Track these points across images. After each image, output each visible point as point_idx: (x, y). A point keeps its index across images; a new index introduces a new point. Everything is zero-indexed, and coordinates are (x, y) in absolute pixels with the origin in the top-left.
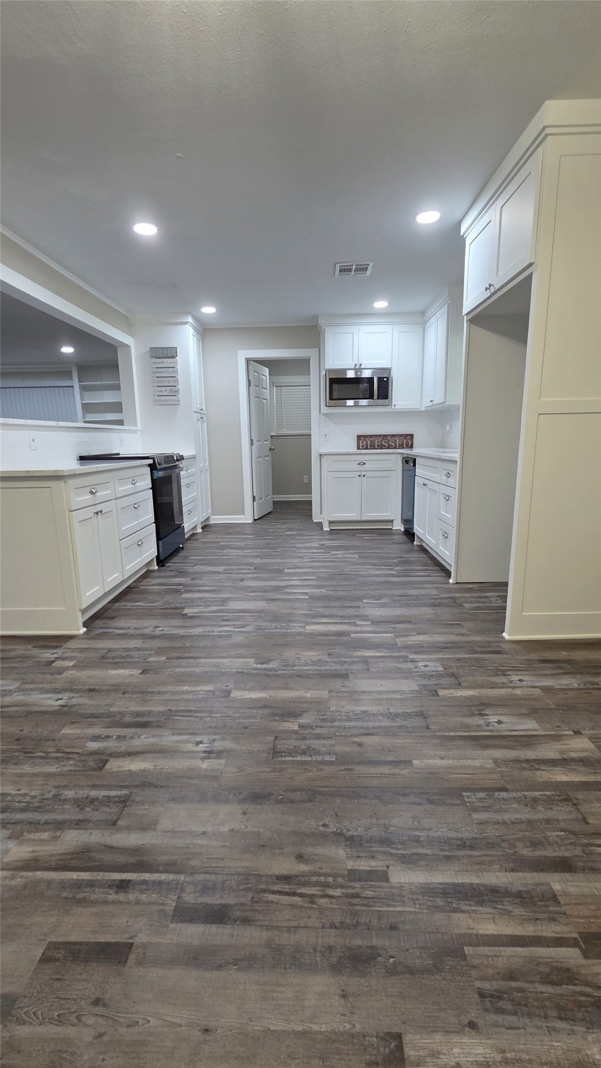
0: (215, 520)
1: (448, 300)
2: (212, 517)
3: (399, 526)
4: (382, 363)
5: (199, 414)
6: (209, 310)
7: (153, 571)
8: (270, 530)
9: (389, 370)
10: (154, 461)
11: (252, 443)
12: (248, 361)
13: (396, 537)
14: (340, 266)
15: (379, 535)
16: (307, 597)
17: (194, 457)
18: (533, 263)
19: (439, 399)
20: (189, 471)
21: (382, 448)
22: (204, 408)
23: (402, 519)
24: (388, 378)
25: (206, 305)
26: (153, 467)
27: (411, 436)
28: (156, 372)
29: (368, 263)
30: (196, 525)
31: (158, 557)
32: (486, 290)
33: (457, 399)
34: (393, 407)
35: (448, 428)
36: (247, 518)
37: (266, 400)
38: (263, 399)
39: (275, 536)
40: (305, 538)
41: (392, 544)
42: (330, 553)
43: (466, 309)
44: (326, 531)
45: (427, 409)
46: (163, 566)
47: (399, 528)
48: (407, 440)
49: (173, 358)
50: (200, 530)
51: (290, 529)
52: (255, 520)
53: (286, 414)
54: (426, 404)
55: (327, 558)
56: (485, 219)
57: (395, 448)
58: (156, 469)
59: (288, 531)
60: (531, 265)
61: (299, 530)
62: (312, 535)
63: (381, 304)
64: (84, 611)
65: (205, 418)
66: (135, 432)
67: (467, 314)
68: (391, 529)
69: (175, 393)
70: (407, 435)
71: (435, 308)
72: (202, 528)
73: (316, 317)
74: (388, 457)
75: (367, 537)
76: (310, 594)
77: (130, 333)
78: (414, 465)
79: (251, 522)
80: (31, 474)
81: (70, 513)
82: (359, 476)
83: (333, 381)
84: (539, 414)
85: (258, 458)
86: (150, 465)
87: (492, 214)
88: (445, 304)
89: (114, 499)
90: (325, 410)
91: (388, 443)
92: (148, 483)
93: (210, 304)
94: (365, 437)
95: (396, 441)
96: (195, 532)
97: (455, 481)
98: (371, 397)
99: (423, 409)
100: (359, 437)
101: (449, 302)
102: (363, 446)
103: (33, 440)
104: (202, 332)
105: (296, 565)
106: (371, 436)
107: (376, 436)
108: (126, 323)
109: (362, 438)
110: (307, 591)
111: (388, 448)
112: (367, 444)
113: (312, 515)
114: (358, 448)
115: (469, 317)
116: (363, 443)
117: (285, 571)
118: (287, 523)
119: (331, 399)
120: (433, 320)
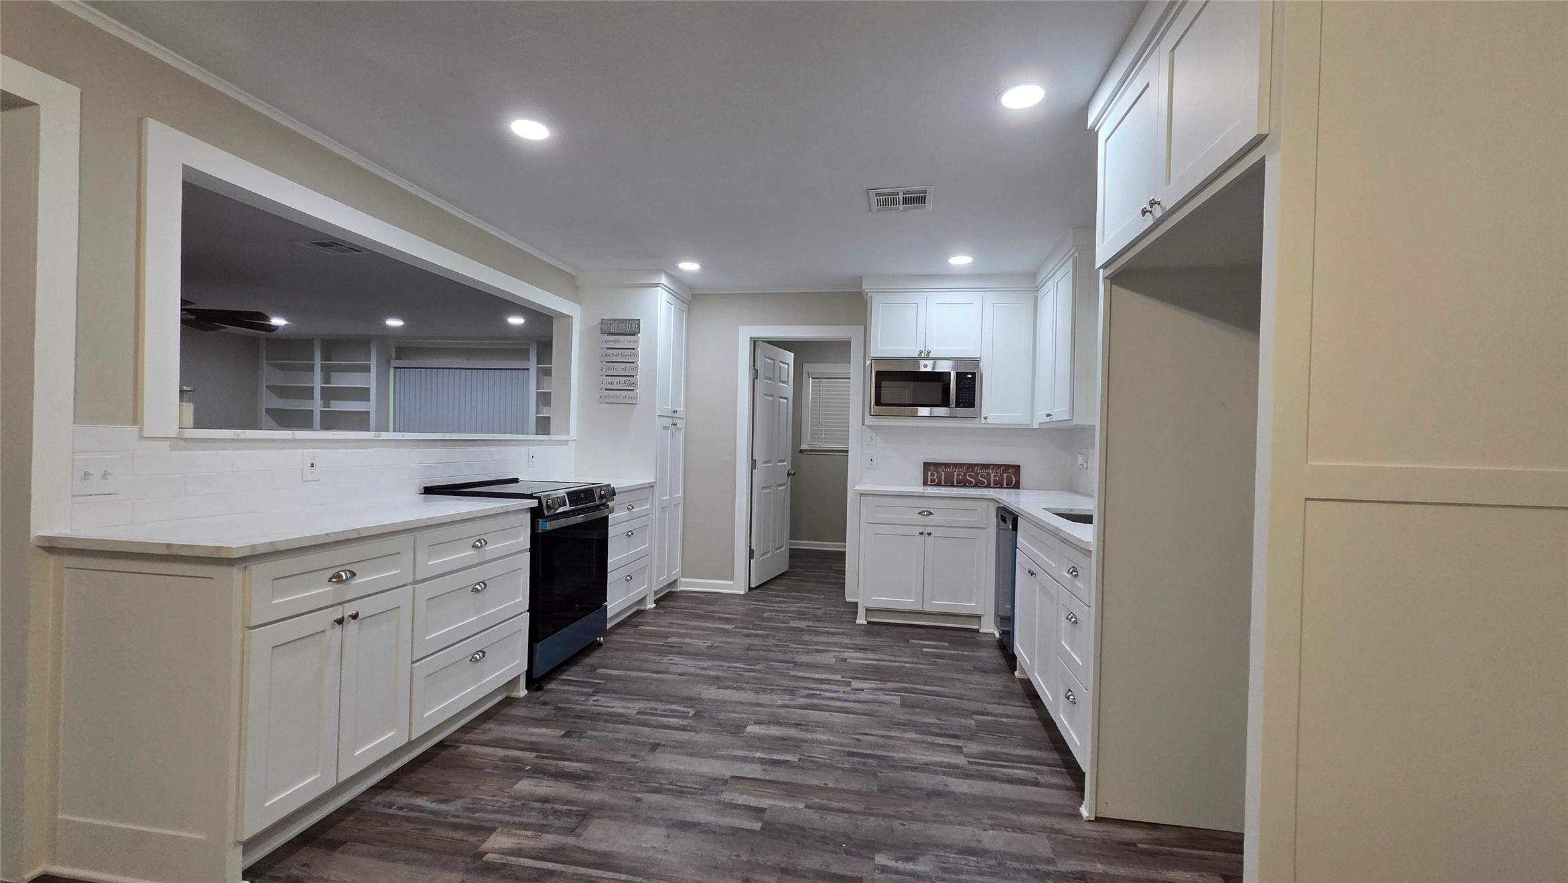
0: (688, 584)
1: (1074, 253)
2: (683, 579)
3: (989, 627)
4: (967, 350)
5: (671, 420)
6: (689, 266)
7: (517, 700)
8: (766, 614)
9: (976, 361)
10: (540, 502)
11: (753, 465)
12: (755, 342)
13: (982, 654)
14: (877, 195)
15: (954, 644)
16: (757, 826)
17: (651, 486)
18: (1268, 135)
19: (1061, 413)
20: (633, 510)
21: (965, 486)
22: (681, 409)
23: (997, 615)
24: (974, 374)
25: (684, 261)
26: (536, 513)
27: (1017, 468)
28: (606, 355)
29: (923, 188)
30: (645, 597)
31: (529, 673)
32: (1143, 215)
33: (1093, 417)
34: (983, 421)
35: (1080, 458)
36: (737, 586)
37: (787, 398)
38: (780, 397)
39: (772, 628)
40: (817, 639)
41: (970, 672)
42: (849, 684)
43: (1101, 257)
44: (861, 625)
45: (1042, 426)
46: (540, 689)
47: (991, 631)
48: (1009, 476)
49: (634, 335)
50: (651, 605)
51: (801, 615)
52: (750, 589)
53: (825, 418)
54: (1039, 419)
55: (838, 699)
56: (1137, 85)
57: (988, 486)
58: (543, 517)
59: (795, 619)
60: (1259, 140)
61: (817, 618)
62: (832, 634)
63: (960, 260)
64: (249, 845)
65: (680, 423)
66: (566, 442)
67: (1105, 266)
68: (977, 631)
69: (631, 387)
70: (1007, 467)
71: (1054, 265)
72: (655, 602)
73: (859, 280)
74: (973, 504)
75: (929, 646)
76: (767, 816)
77: (576, 300)
78: (1015, 528)
79: (742, 593)
80: (173, 552)
81: (247, 632)
82: (921, 534)
83: (882, 377)
84: (1307, 499)
85: (763, 488)
86: (532, 510)
87: (1154, 74)
88: (1068, 259)
89: (411, 584)
90: (869, 420)
91: (975, 477)
92: (523, 539)
93: (690, 257)
94: (937, 465)
95: (989, 474)
96: (642, 608)
97: (1087, 588)
98: (945, 403)
99: (1036, 426)
100: (927, 465)
101: (1076, 255)
102: (933, 481)
103: (312, 465)
104: (690, 299)
105: (773, 714)
106: (946, 465)
107: (955, 465)
108: (571, 285)
109: (932, 468)
110: (765, 803)
111: (976, 486)
112: (939, 477)
113: (844, 583)
114: (925, 484)
115: (1109, 271)
116: (933, 475)
117: (750, 729)
118: (800, 600)
119: (878, 403)
120: (1050, 285)
